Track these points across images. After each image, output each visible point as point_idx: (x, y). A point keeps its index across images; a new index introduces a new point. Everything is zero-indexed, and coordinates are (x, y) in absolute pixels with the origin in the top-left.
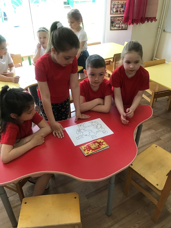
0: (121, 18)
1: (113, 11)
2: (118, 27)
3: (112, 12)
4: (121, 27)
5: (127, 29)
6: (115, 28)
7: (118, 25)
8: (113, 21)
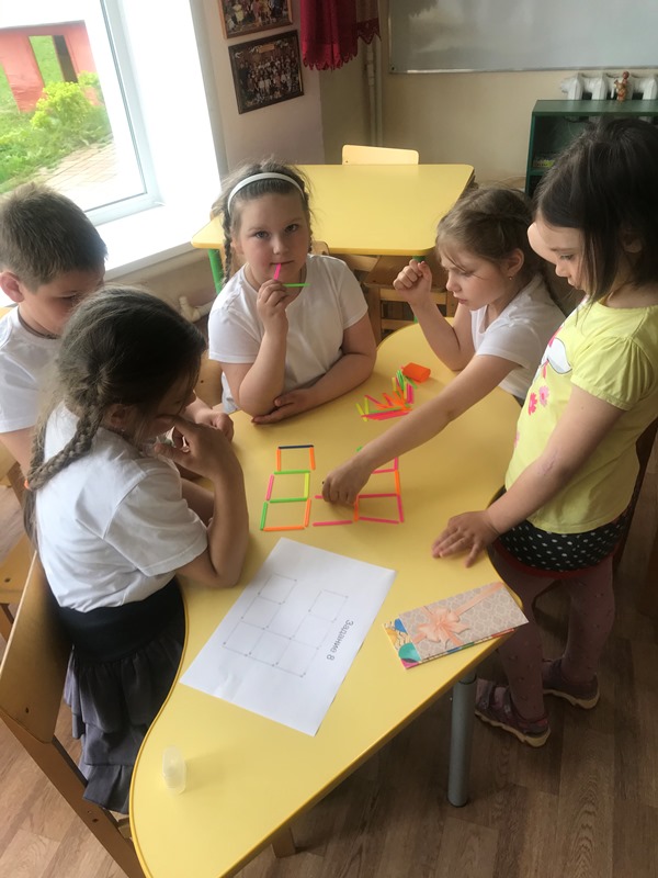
0: (271, 47)
1: (234, 19)
2: (268, 91)
3: (232, 24)
4: (278, 86)
5: (302, 94)
6: (259, 98)
7: (268, 82)
8: (242, 66)
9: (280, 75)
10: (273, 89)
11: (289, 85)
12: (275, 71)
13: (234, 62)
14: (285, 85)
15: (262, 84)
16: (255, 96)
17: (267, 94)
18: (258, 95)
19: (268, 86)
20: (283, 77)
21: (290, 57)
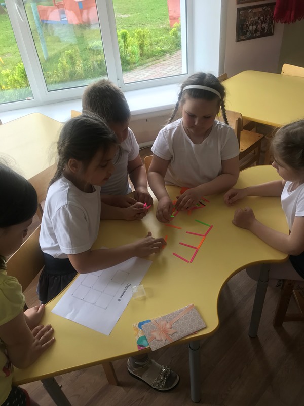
0: (260, 9)
2: (254, 31)
4: (260, 29)
5: (272, 34)
6: (248, 35)
7: (254, 27)
8: (242, 18)
9: (262, 24)
10: (256, 31)
11: (266, 29)
12: (259, 22)
13: (238, 16)
14: (263, 29)
15: (251, 28)
16: (246, 33)
17: (252, 33)
18: (248, 33)
19: (254, 29)
20: (264, 25)
21: (269, 15)
